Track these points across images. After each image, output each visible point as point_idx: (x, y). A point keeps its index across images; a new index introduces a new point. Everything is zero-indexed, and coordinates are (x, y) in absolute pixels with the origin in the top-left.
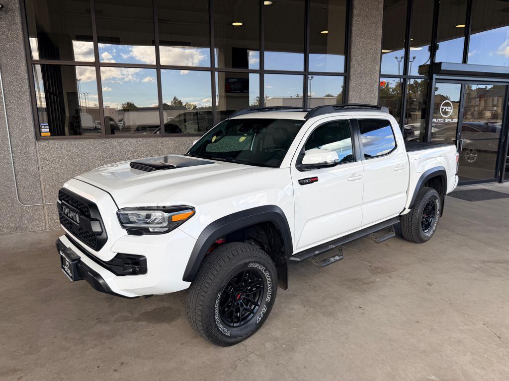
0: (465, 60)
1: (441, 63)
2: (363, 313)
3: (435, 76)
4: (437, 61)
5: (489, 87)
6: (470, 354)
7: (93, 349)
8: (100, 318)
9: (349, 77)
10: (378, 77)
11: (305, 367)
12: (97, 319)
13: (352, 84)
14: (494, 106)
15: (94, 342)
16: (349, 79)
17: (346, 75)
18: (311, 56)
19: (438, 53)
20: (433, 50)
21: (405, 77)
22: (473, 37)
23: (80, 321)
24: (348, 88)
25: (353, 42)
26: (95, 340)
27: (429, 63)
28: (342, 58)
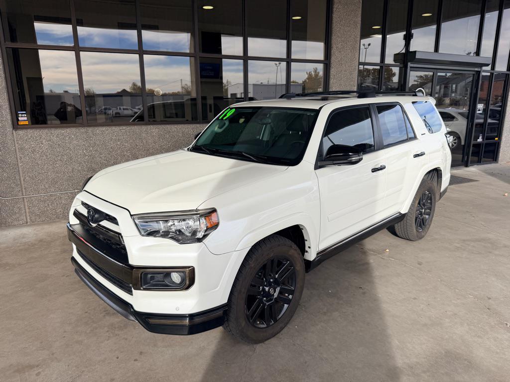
0: (436, 49)
1: (415, 52)
2: (364, 293)
3: (410, 65)
4: (412, 49)
6: (466, 324)
7: (108, 340)
8: (107, 311)
9: (330, 64)
10: (357, 64)
11: (320, 346)
12: (105, 311)
13: (333, 71)
15: (107, 334)
16: (330, 66)
17: (327, 62)
18: (294, 43)
19: (412, 41)
20: (408, 38)
21: (382, 65)
22: (444, 25)
23: (87, 314)
24: (329, 75)
25: (333, 30)
26: (107, 331)
27: (404, 51)
28: (321, 45)
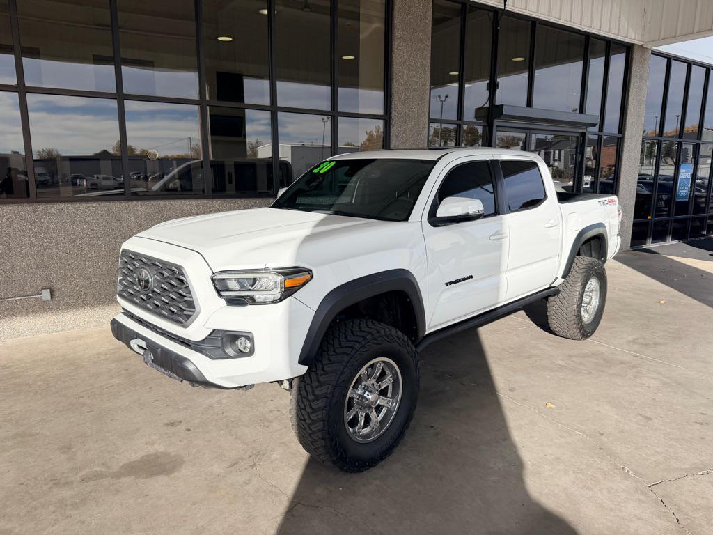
0: (529, 104)
1: (502, 106)
2: (437, 434)
3: (496, 123)
4: (498, 103)
5: (550, 137)
6: (572, 472)
7: (53, 526)
8: (56, 479)
9: (390, 121)
10: (427, 122)
11: (374, 514)
12: (51, 481)
13: (394, 130)
14: (554, 160)
15: (53, 516)
16: (390, 124)
17: (387, 117)
18: (340, 90)
19: (498, 92)
20: (493, 87)
21: (459, 122)
22: (538, 73)
23: (23, 486)
24: (390, 136)
25: (394, 74)
26: (54, 512)
27: (487, 105)
28: (379, 95)
